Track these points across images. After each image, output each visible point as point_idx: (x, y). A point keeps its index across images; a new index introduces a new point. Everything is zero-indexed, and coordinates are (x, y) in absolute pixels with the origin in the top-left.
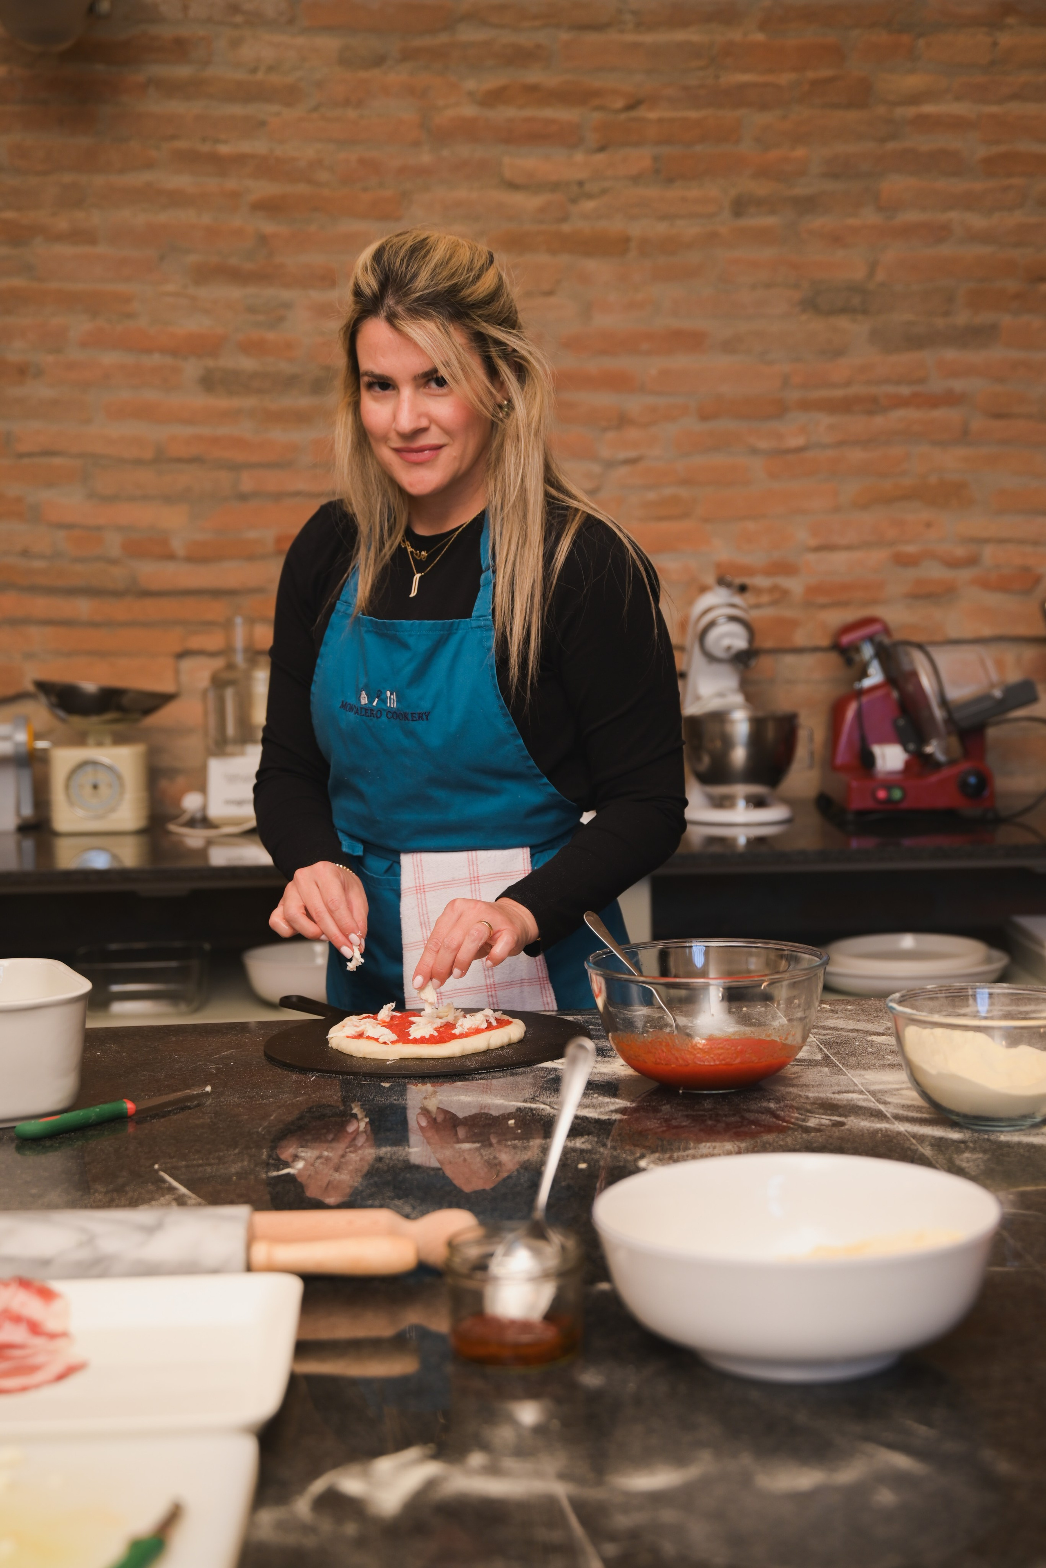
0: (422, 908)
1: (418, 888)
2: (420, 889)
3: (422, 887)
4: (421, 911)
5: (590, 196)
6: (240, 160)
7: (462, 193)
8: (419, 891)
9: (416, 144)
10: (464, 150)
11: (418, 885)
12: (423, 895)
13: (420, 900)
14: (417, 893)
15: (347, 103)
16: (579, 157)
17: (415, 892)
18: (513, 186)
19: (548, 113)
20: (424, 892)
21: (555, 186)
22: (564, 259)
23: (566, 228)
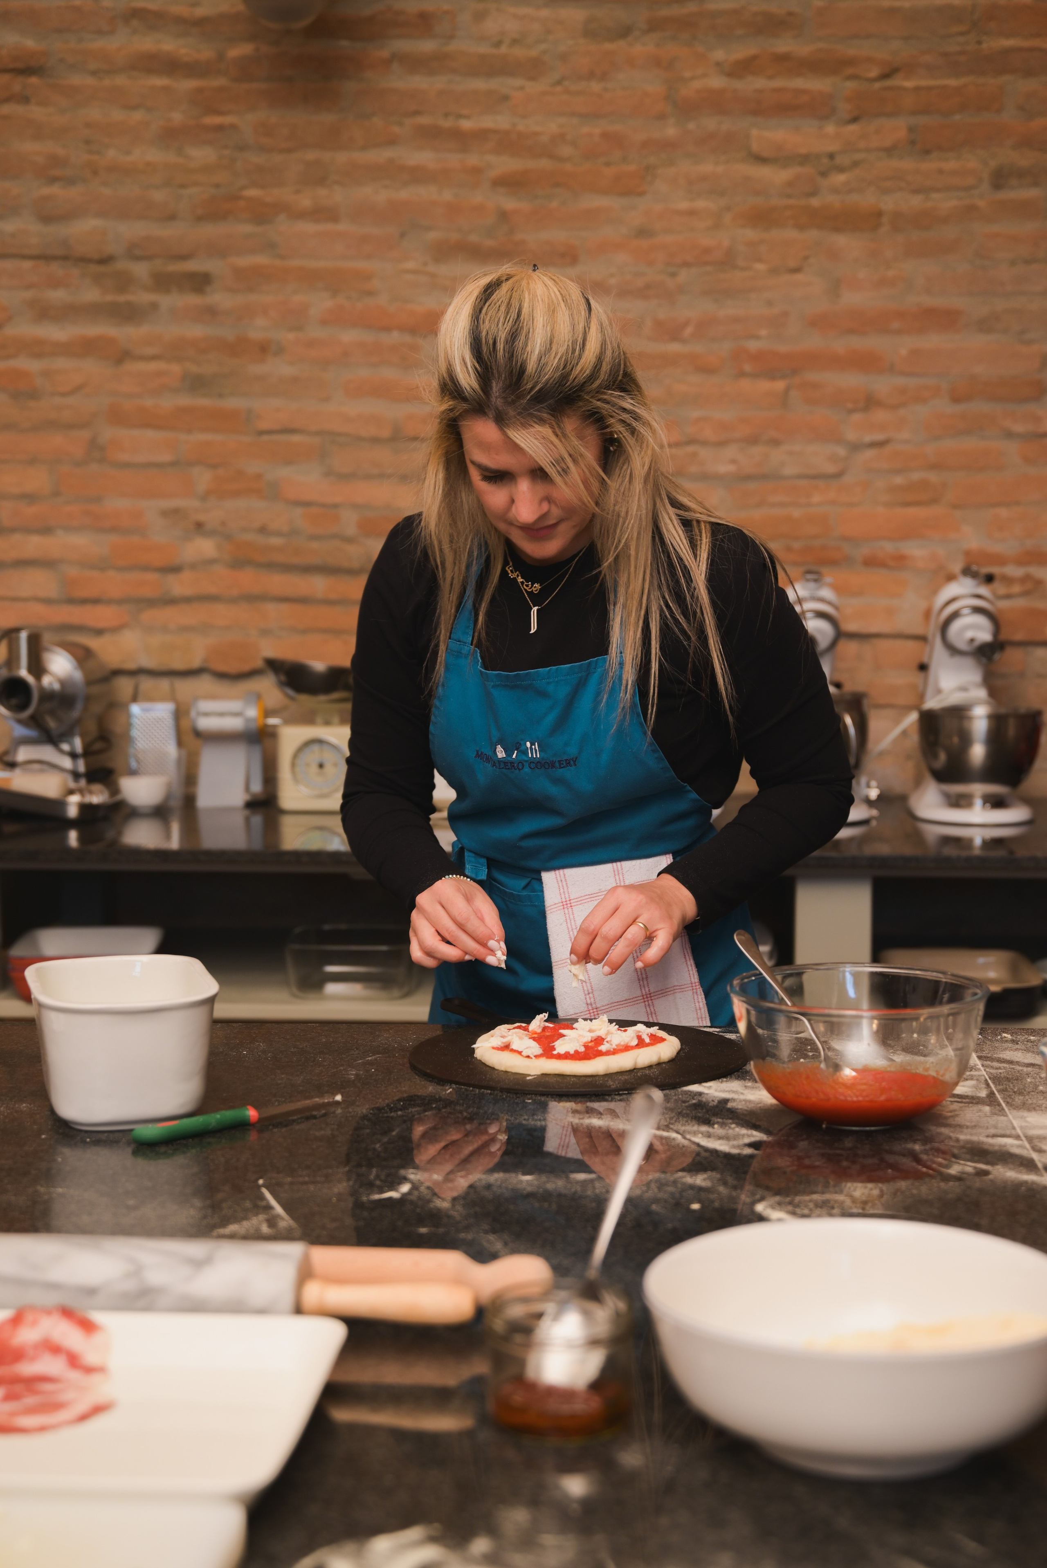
0: (571, 923)
1: (564, 903)
2: (567, 904)
3: (568, 902)
4: (570, 926)
5: (841, 170)
6: (482, 135)
7: (707, 167)
8: (565, 906)
9: (661, 117)
10: (711, 123)
11: (564, 900)
12: (570, 909)
13: (567, 916)
14: (564, 908)
15: (591, 75)
16: (830, 129)
17: (562, 907)
18: (760, 160)
19: (799, 83)
20: (571, 906)
21: (805, 159)
22: (813, 234)
23: (815, 202)
